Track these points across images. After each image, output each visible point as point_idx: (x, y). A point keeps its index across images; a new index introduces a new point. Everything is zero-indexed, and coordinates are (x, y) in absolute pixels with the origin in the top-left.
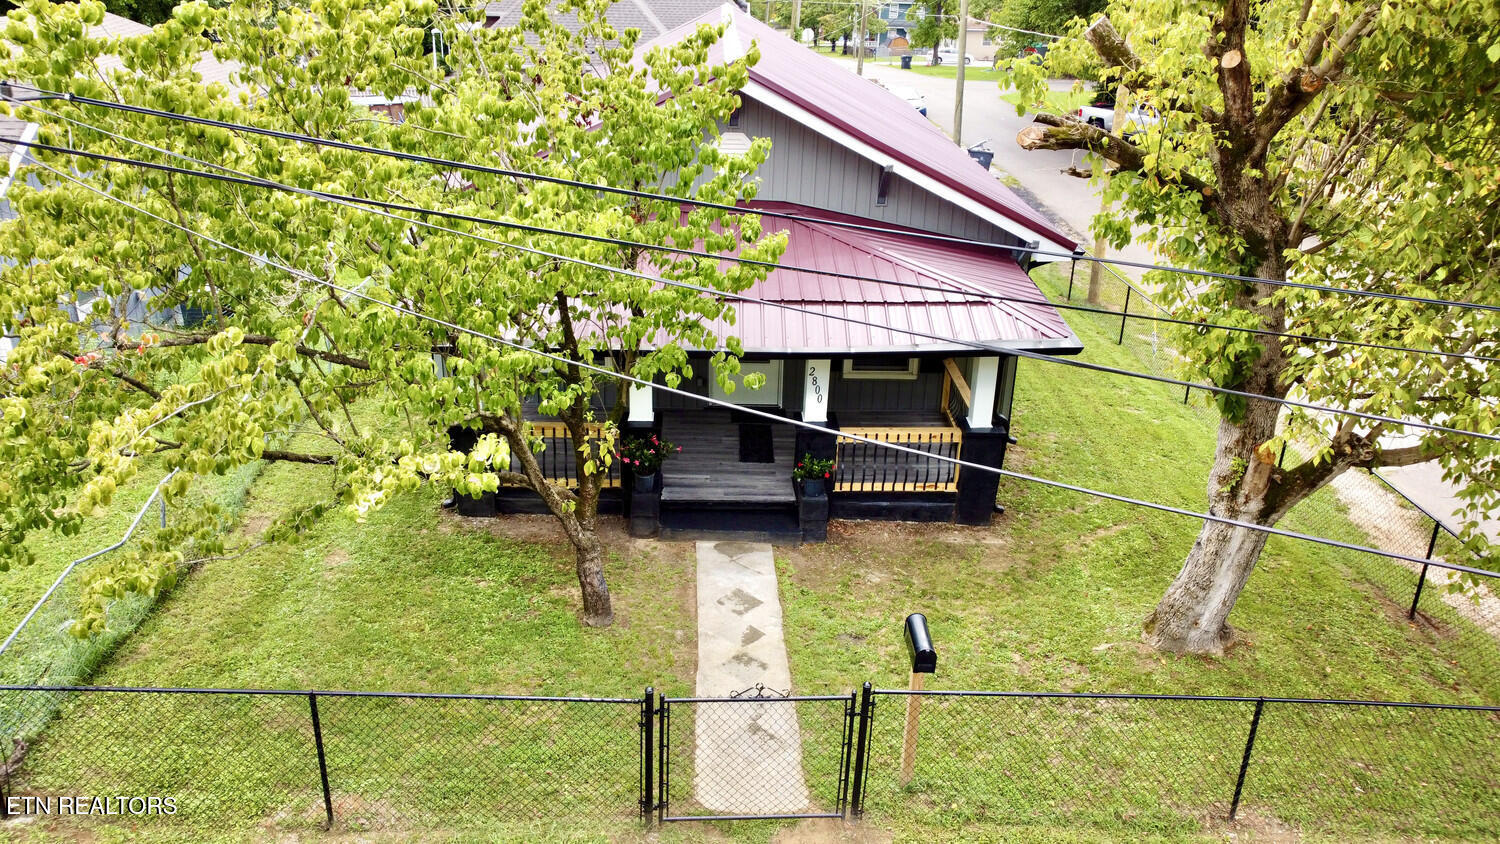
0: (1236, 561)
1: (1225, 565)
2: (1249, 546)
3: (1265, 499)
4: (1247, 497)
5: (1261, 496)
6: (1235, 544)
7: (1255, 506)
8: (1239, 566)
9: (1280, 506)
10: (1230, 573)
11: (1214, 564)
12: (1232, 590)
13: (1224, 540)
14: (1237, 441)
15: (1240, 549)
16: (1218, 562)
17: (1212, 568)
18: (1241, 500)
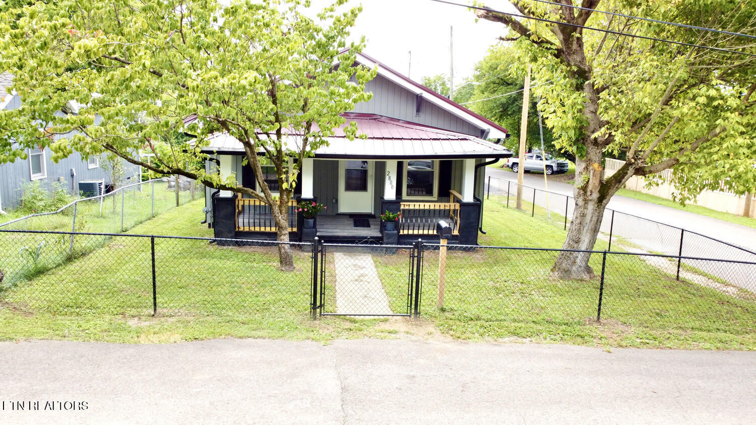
0: (590, 227)
1: (585, 230)
2: (595, 219)
3: (599, 192)
4: (591, 192)
5: (597, 190)
6: (588, 218)
7: (596, 195)
8: (592, 229)
9: (607, 195)
10: (588, 234)
11: (580, 229)
12: (590, 243)
13: (583, 215)
14: (584, 168)
15: (591, 220)
16: (582, 228)
17: (579, 231)
18: (589, 193)
